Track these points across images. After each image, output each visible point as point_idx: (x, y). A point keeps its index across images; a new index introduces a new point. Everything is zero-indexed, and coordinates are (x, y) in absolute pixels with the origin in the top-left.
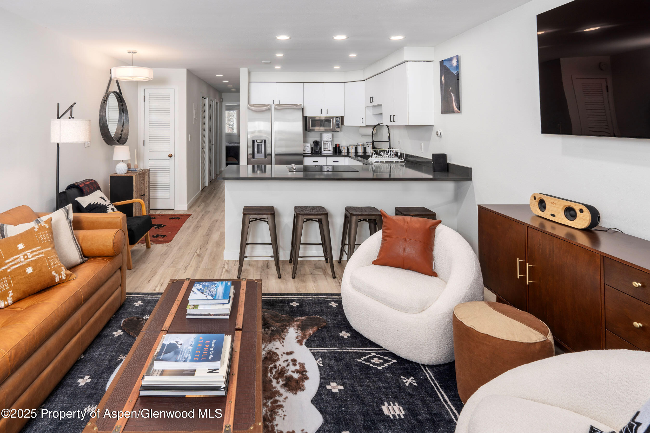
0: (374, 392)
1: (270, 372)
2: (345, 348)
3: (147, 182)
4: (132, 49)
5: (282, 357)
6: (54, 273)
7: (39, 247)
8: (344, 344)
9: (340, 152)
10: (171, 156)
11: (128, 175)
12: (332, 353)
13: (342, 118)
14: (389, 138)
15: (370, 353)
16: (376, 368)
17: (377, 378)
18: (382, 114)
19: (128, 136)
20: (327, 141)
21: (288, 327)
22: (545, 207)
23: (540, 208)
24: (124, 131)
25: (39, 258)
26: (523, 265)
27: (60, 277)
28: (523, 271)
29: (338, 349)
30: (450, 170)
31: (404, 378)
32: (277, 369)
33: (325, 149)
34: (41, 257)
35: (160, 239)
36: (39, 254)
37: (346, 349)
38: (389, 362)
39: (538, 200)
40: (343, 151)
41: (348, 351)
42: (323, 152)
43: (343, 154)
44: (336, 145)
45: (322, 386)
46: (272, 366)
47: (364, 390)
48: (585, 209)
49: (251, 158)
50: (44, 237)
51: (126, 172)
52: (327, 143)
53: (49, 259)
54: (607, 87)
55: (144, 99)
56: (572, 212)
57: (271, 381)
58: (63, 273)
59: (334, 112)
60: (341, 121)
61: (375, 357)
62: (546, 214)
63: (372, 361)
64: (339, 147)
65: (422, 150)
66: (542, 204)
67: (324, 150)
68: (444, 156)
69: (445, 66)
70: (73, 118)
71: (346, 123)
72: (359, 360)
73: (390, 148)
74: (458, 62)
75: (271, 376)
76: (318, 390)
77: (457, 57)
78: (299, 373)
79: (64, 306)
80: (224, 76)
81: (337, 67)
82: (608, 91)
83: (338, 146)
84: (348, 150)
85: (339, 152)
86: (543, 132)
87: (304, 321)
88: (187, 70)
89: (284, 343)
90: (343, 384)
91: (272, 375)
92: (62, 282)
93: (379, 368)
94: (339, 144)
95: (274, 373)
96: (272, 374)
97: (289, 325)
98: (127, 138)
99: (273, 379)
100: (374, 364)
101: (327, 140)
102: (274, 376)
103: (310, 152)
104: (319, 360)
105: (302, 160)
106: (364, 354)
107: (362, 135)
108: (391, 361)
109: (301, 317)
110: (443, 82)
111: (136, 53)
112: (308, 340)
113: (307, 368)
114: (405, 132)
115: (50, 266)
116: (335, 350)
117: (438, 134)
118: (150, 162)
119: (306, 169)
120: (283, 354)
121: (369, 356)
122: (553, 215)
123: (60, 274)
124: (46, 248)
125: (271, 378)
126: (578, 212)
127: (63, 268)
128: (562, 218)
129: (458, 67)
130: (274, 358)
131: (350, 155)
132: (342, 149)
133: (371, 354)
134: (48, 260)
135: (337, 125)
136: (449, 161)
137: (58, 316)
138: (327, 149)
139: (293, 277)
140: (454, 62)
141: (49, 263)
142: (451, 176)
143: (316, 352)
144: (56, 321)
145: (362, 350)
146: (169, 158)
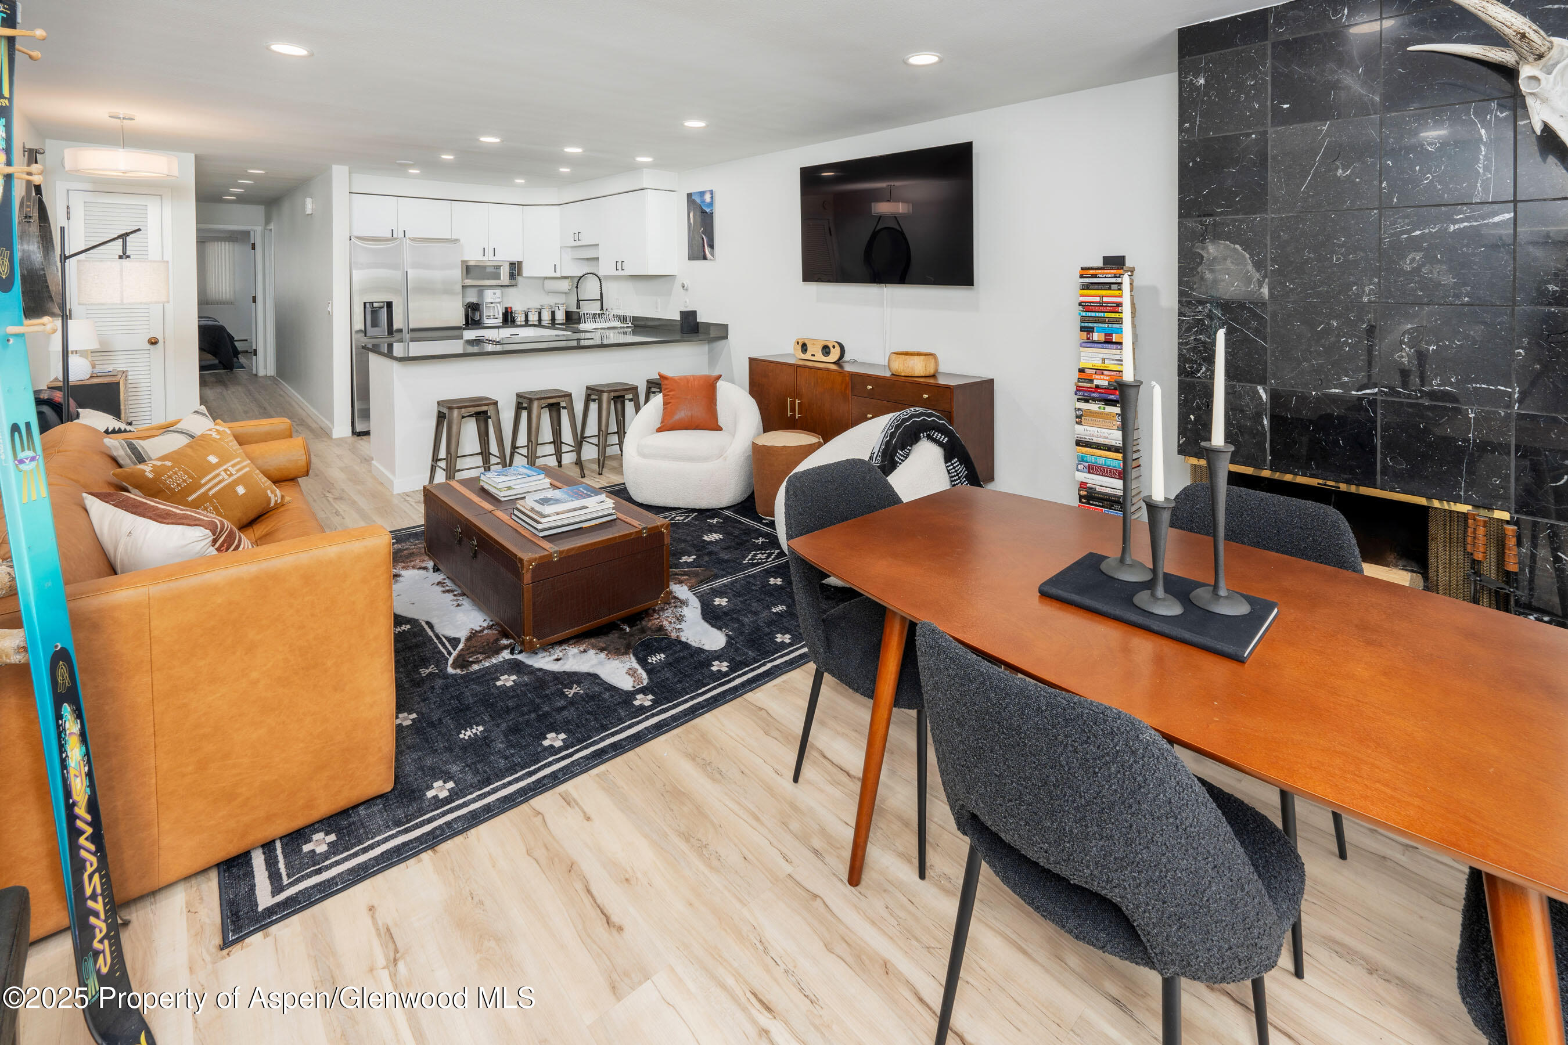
6: (270, 494)
7: (239, 459)
9: (513, 321)
10: (154, 342)
13: (520, 264)
14: (601, 294)
17: (687, 526)
18: (597, 259)
22: (806, 350)
23: (802, 351)
26: (793, 403)
27: (276, 498)
28: (793, 410)
30: (701, 330)
33: (489, 317)
34: (246, 472)
36: (243, 468)
38: (692, 516)
39: (800, 344)
40: (518, 319)
42: (486, 321)
43: (519, 323)
44: (506, 308)
48: (837, 345)
49: (362, 337)
51: (88, 377)
52: (492, 305)
53: (257, 474)
54: (830, 229)
56: (827, 350)
58: (278, 494)
59: (507, 255)
60: (515, 269)
61: (677, 516)
62: (808, 356)
63: (676, 519)
64: (511, 312)
65: (657, 308)
66: (804, 348)
67: (488, 319)
68: (693, 314)
69: (694, 202)
70: (128, 257)
71: (526, 272)
73: (602, 309)
74: (712, 198)
77: (712, 192)
81: (520, 181)
82: (831, 235)
83: (509, 311)
84: (527, 316)
85: (511, 321)
86: (804, 280)
88: (196, 156)
94: (511, 308)
101: (492, 301)
103: (463, 323)
107: (549, 292)
110: (692, 220)
111: (132, 119)
114: (628, 286)
115: (263, 483)
117: (684, 287)
122: (813, 355)
126: (831, 348)
128: (820, 357)
129: (711, 204)
131: (543, 323)
132: (516, 315)
135: (512, 276)
136: (701, 318)
138: (492, 317)
140: (708, 198)
141: (260, 480)
142: (701, 336)
146: (149, 347)
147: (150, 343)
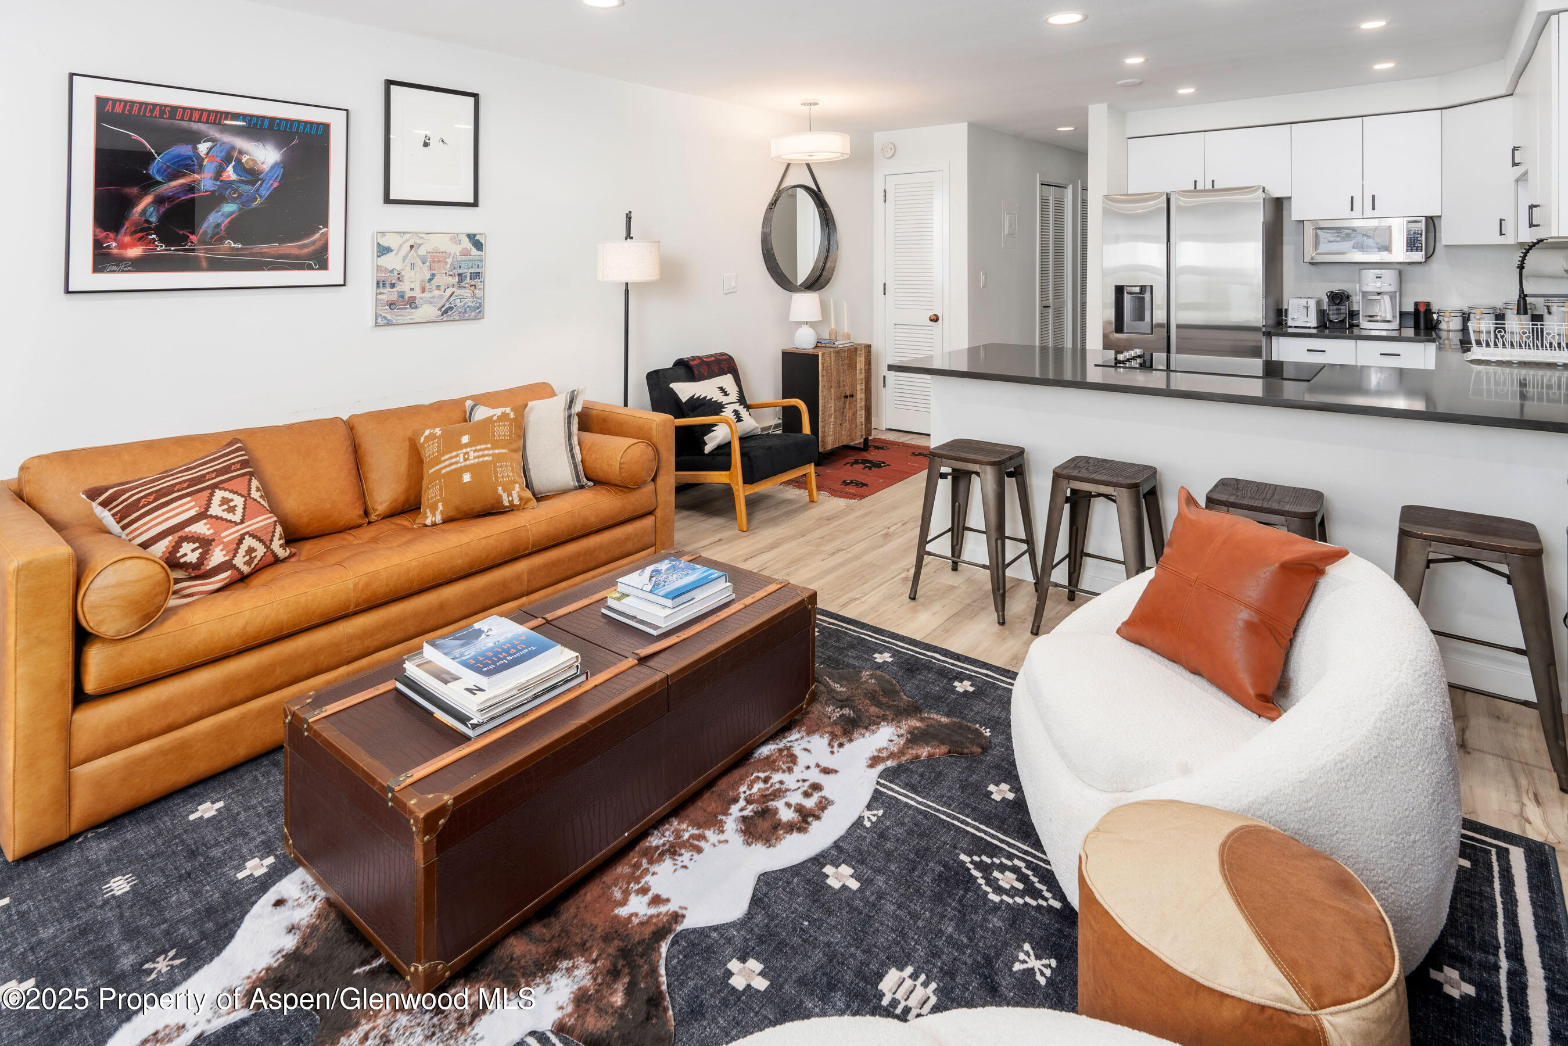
0: (911, 934)
1: (748, 786)
2: (964, 818)
3: (861, 369)
4: (810, 97)
5: (805, 771)
6: (500, 490)
7: (489, 446)
8: (974, 809)
9: (1431, 327)
10: (935, 319)
11: (815, 351)
12: (920, 812)
13: (1432, 222)
15: (1010, 856)
16: (986, 893)
17: (959, 911)
19: (832, 275)
20: (1379, 294)
21: (885, 723)
24: (828, 265)
25: (483, 462)
27: (510, 499)
29: (944, 813)
31: (1028, 952)
32: (768, 785)
33: (1371, 318)
34: (488, 461)
35: (851, 489)
36: (485, 456)
37: (963, 822)
38: (1036, 900)
40: (1443, 323)
41: (963, 826)
42: (1364, 324)
43: (1440, 336)
44: (1416, 304)
45: (819, 860)
46: (762, 775)
47: (896, 917)
49: (1112, 332)
50: (502, 431)
51: (813, 346)
52: (1378, 297)
53: (498, 467)
55: (885, 196)
57: (736, 800)
58: (515, 494)
60: (1429, 229)
61: (1015, 870)
63: (996, 874)
64: (1428, 312)
67: (1370, 321)
71: (1448, 237)
72: (963, 857)
75: (745, 792)
76: (803, 863)
78: (800, 815)
79: (483, 542)
80: (1076, 129)
83: (1422, 309)
84: (1466, 321)
85: (1426, 328)
87: (939, 725)
88: (970, 124)
89: (841, 750)
90: (866, 882)
91: (748, 793)
92: (512, 509)
93: (994, 897)
94: (1428, 304)
95: (755, 790)
96: (750, 790)
97: (893, 720)
98: (830, 279)
99: (741, 800)
100: (991, 882)
101: (1376, 290)
102: (750, 795)
103: (1314, 324)
104: (874, 812)
105: (1258, 344)
106: (993, 850)
108: (1046, 900)
109: (939, 717)
111: (817, 104)
112: (900, 766)
113: (826, 815)
115: (496, 477)
116: (938, 811)
118: (897, 330)
119: (1273, 370)
120: (812, 766)
121: (1001, 862)
123: (510, 494)
124: (498, 448)
125: (743, 796)
127: (517, 486)
130: (781, 763)
132: (1442, 318)
133: (1011, 860)
134: (495, 467)
135: (1413, 245)
137: (467, 554)
138: (1376, 319)
139: (1034, 631)
141: (496, 473)
143: (888, 796)
144: (460, 561)
145: (1002, 841)
146: (932, 323)
147: (931, 320)
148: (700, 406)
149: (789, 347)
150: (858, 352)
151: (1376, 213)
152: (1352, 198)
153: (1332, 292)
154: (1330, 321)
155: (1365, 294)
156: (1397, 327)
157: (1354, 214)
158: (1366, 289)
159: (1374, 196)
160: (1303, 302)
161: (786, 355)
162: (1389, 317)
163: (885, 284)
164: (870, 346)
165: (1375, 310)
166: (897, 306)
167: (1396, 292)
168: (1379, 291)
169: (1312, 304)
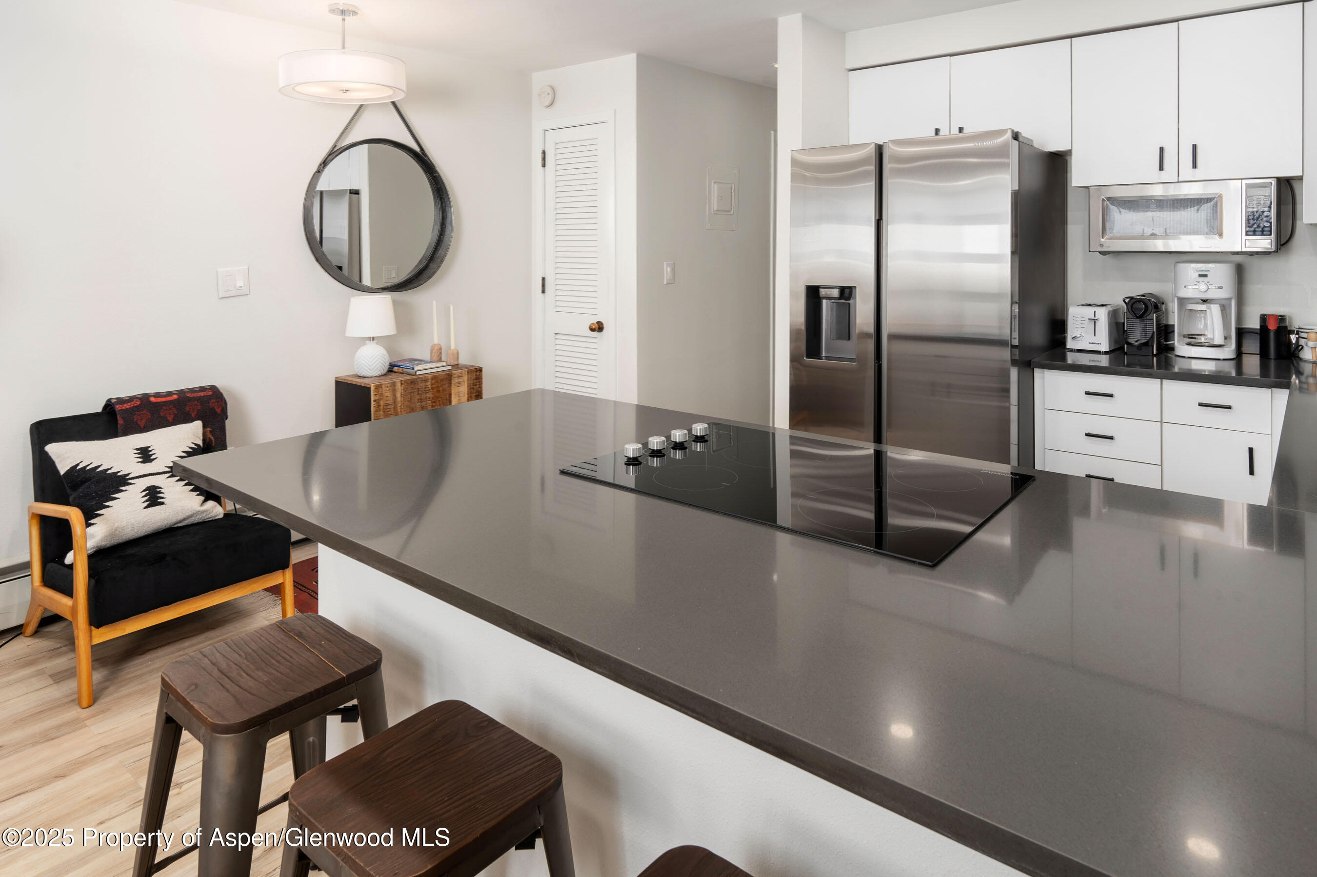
10: (597, 328)
13: (1287, 186)
19: (439, 267)
20: (1205, 301)
24: (439, 253)
33: (1192, 339)
42: (1182, 349)
44: (1264, 318)
49: (803, 357)
51: (383, 371)
52: (1203, 307)
55: (544, 159)
67: (1189, 344)
88: (638, 56)
98: (435, 274)
101: (1200, 295)
103: (1105, 347)
118: (557, 341)
135: (1258, 225)
138: (1201, 340)
146: (595, 334)
147: (592, 330)
148: (83, 482)
149: (344, 373)
150: (455, 381)
151: (1199, 174)
152: (1162, 150)
153: (1131, 298)
154: (1129, 344)
155: (1182, 301)
156: (1232, 355)
157: (1165, 176)
158: (1184, 293)
159: (1194, 147)
160: (1089, 312)
161: (341, 385)
162: (1219, 340)
163: (543, 279)
164: (480, 370)
165: (1198, 327)
166: (558, 309)
167: (1230, 299)
168: (1205, 297)
169: (1102, 315)
